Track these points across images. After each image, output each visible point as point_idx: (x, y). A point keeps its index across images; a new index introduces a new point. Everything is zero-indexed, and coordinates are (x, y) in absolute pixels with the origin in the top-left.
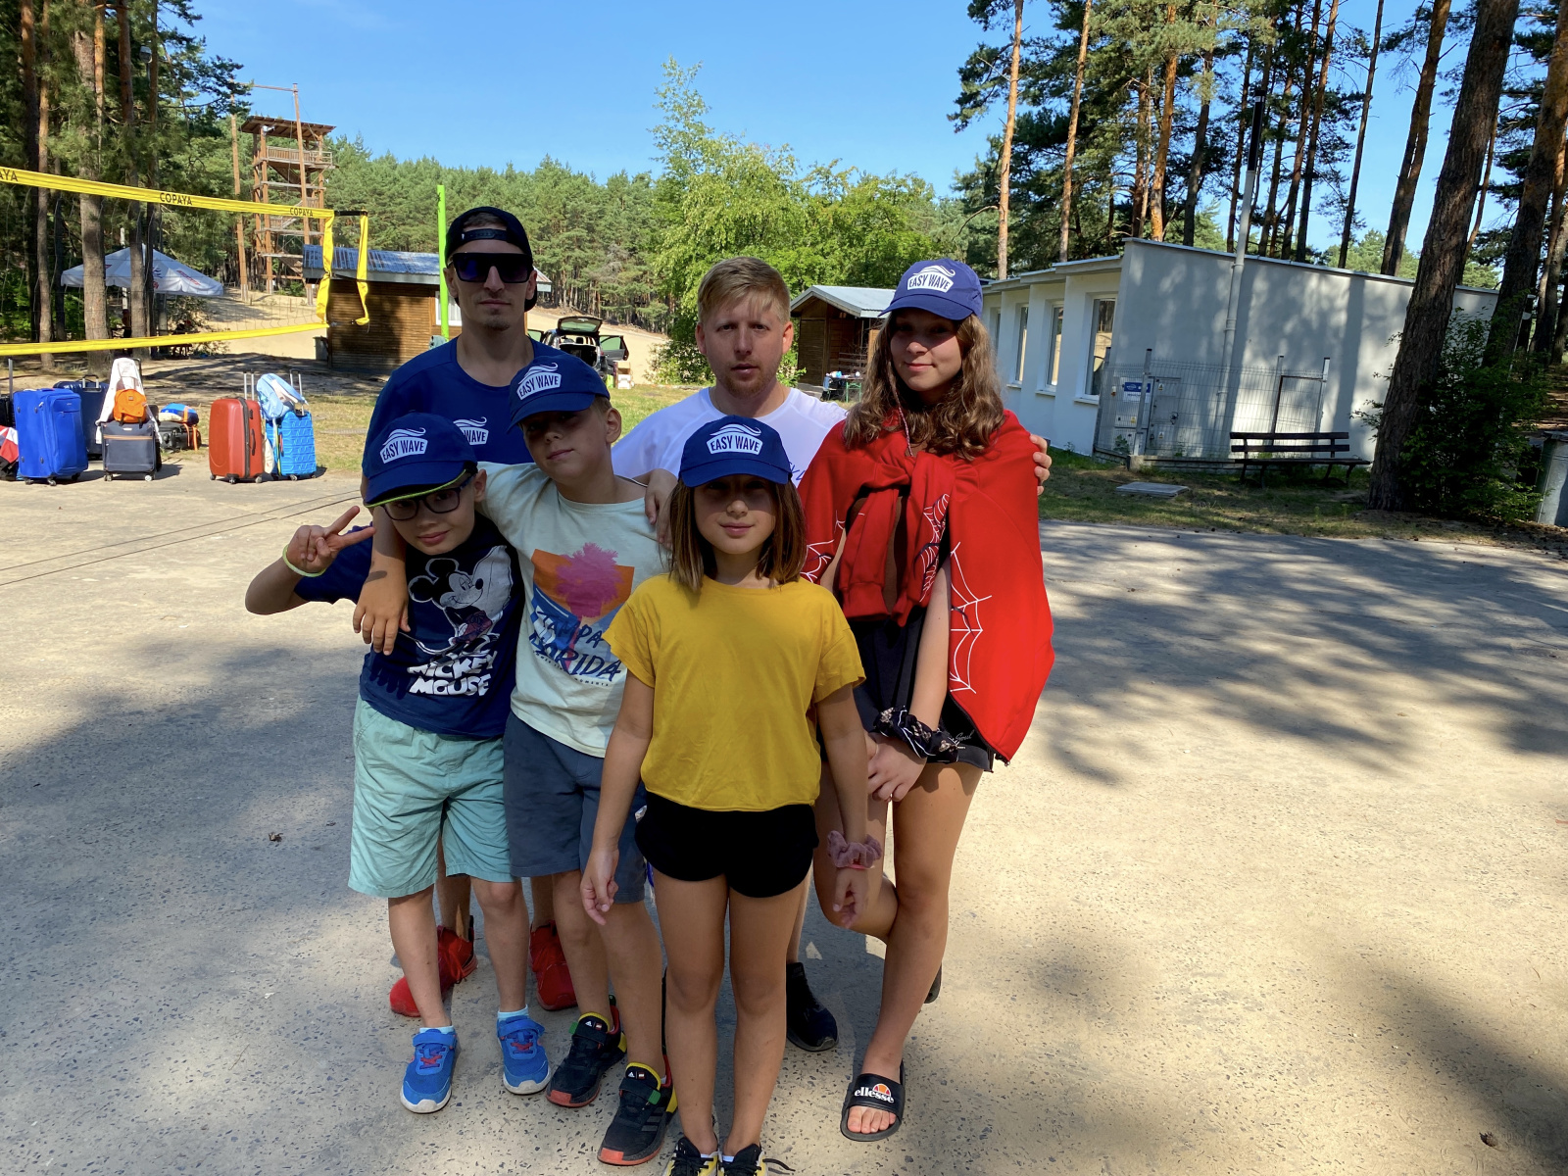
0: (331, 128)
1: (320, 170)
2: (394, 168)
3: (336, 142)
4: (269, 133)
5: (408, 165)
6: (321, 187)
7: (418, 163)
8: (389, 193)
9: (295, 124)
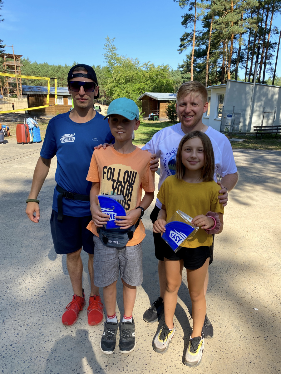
0: (22, 56)
1: (19, 66)
2: (37, 65)
3: (22, 59)
4: (6, 57)
5: (40, 65)
6: (20, 71)
7: (43, 64)
8: (36, 72)
9: (13, 55)
